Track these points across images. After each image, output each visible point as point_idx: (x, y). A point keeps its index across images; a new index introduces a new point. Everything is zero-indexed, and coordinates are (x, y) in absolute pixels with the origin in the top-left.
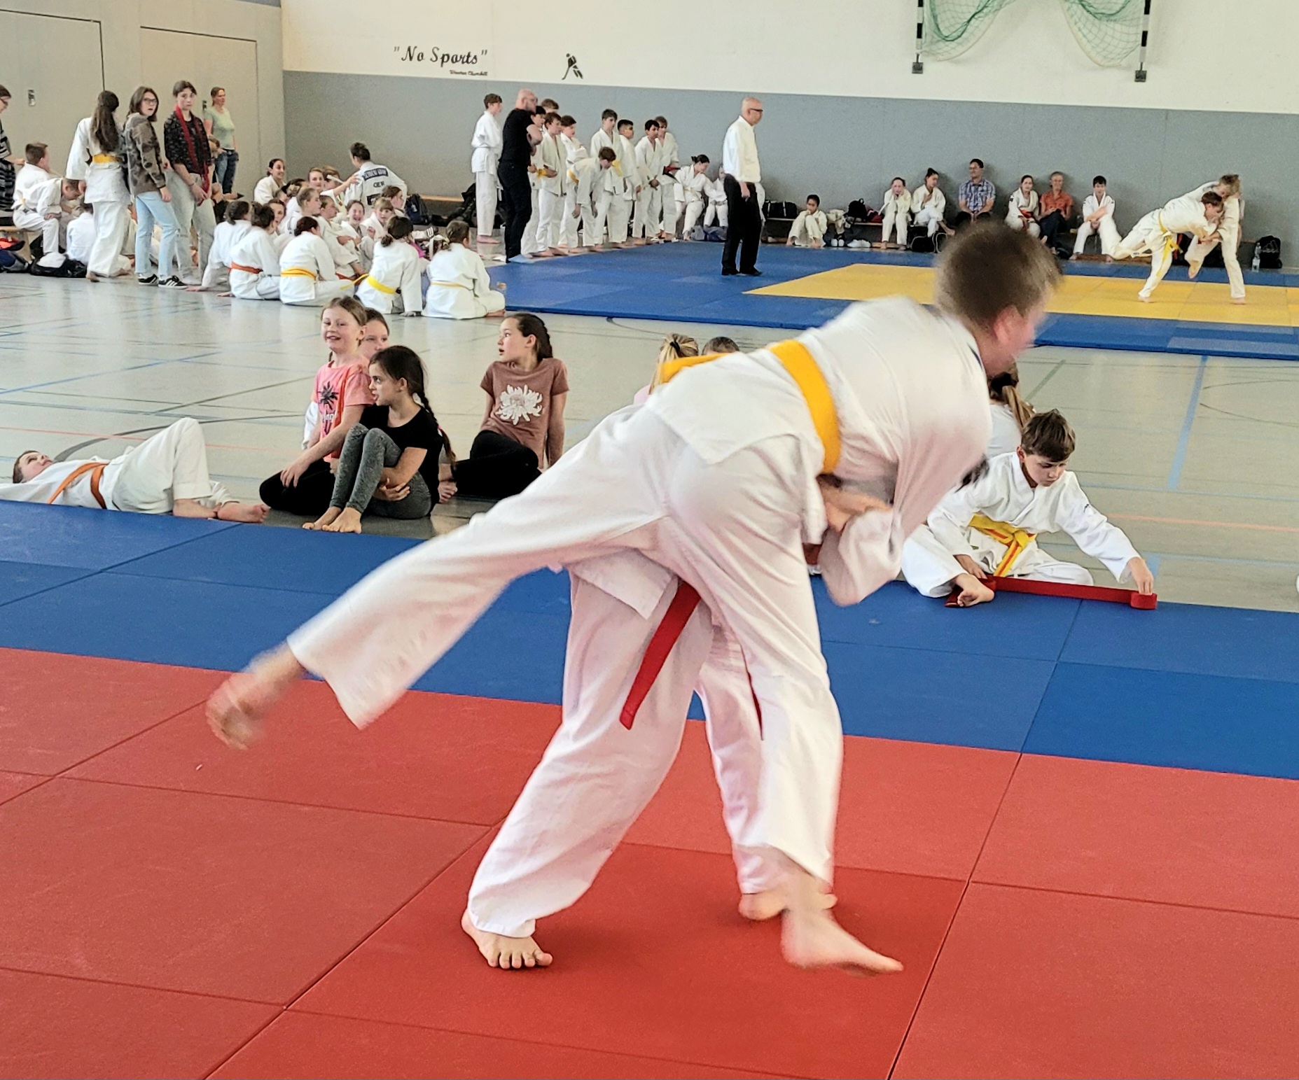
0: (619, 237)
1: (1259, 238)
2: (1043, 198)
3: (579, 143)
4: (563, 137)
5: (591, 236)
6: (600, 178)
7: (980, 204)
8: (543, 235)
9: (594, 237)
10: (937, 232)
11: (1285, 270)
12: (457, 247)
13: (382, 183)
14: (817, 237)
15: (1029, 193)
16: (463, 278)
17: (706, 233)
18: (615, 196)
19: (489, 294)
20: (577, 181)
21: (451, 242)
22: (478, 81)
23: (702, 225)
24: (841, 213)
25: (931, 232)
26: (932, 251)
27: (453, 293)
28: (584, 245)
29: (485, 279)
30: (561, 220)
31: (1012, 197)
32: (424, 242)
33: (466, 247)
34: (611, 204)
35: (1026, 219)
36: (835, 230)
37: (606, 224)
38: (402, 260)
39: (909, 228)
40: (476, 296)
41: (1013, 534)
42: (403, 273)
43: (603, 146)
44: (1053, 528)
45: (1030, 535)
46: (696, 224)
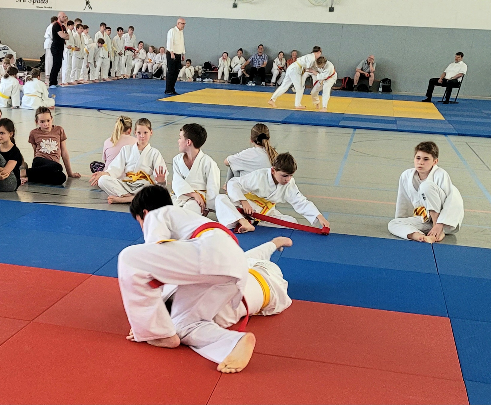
0: (105, 76)
1: (382, 79)
2: (288, 61)
3: (89, 37)
4: (83, 34)
5: (94, 76)
6: (98, 51)
7: (261, 64)
8: (73, 75)
9: (95, 76)
10: (242, 75)
11: (393, 93)
12: (35, 80)
13: (6, 53)
14: (190, 77)
15: (282, 59)
16: (37, 92)
17: (143, 75)
18: (104, 59)
19: (48, 99)
20: (88, 53)
21: (33, 77)
22: (48, 11)
23: (141, 72)
24: (200, 67)
25: (239, 75)
26: (239, 83)
27: (33, 98)
28: (91, 79)
29: (46, 93)
30: (81, 69)
31: (274, 61)
32: (23, 78)
33: (39, 80)
34: (102, 63)
35: (280, 70)
36: (198, 75)
37: (100, 71)
38: (11, 85)
39: (230, 74)
40: (42, 100)
41: (266, 203)
42: (12, 90)
43: (100, 38)
44: (283, 201)
45: (273, 204)
46: (139, 71)
